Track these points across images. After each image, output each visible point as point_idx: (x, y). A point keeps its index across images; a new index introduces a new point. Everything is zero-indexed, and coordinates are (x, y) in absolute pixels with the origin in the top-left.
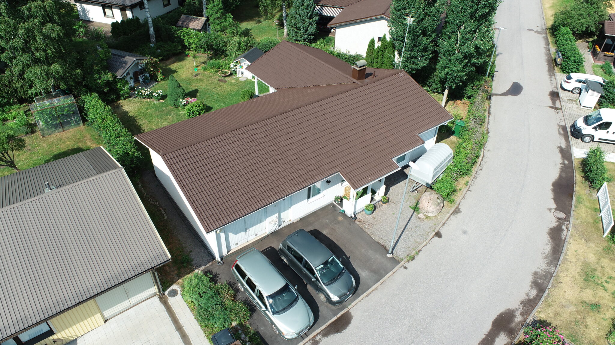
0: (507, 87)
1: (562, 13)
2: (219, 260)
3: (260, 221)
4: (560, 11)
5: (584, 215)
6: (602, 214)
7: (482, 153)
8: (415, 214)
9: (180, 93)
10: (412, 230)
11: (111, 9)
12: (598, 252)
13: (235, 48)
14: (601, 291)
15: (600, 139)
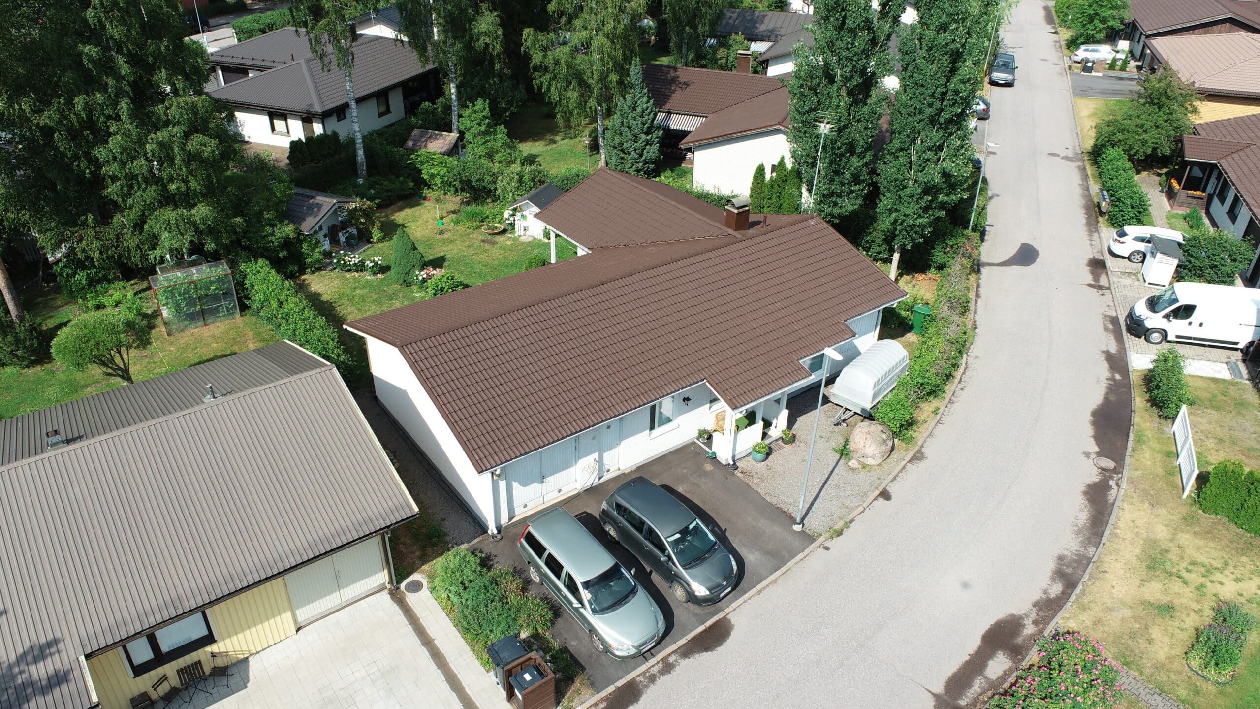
0: (1012, 250)
1: (1109, 124)
2: (495, 532)
3: (567, 465)
4: (1103, 120)
5: (1149, 463)
6: (1180, 459)
7: (964, 361)
8: (842, 461)
9: (416, 261)
10: (837, 487)
11: (286, 120)
12: (1173, 523)
13: (513, 184)
14: (1177, 584)
15: (1177, 337)
